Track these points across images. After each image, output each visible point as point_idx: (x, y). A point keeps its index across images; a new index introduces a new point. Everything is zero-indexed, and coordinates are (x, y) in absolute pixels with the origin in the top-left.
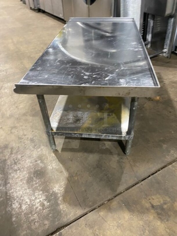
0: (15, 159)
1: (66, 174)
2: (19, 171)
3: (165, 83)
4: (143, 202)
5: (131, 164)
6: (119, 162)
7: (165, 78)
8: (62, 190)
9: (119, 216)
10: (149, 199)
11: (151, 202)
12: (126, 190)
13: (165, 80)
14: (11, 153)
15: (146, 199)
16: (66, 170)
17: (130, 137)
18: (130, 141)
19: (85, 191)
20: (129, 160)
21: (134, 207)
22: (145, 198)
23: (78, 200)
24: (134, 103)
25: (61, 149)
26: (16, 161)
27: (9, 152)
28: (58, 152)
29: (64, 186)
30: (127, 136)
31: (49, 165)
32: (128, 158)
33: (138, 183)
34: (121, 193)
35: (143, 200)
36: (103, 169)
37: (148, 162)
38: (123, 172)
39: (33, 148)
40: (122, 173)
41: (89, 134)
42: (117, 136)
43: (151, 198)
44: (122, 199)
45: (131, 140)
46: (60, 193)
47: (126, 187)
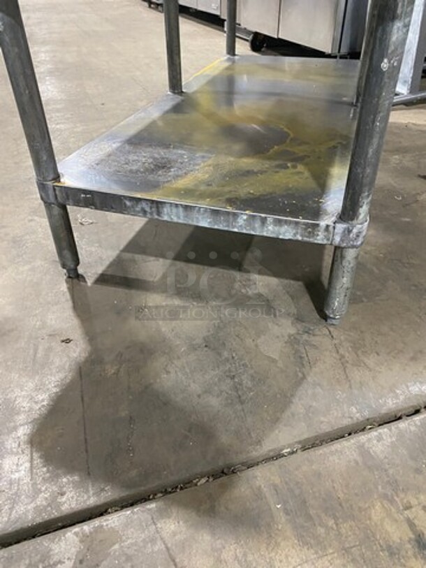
1: (79, 350)
4: (377, 512)
5: (343, 357)
6: (293, 341)
8: (43, 400)
9: (245, 555)
10: (408, 507)
11: (416, 522)
12: (304, 449)
15: (392, 501)
16: (87, 338)
17: (350, 231)
18: (350, 254)
19: (131, 419)
20: (336, 342)
21: (326, 527)
22: (385, 496)
23: (87, 451)
24: (384, 31)
25: (96, 276)
28: (85, 281)
29: (55, 390)
30: (341, 227)
31: (36, 315)
32: (335, 333)
33: (363, 430)
34: (279, 456)
35: (378, 506)
36: (226, 354)
37: (413, 359)
38: (304, 377)
39: (9, 261)
40: (299, 381)
41: (186, 208)
42: (297, 223)
43: (414, 502)
44: (277, 480)
45: (353, 247)
46: (31, 409)
47: (305, 436)
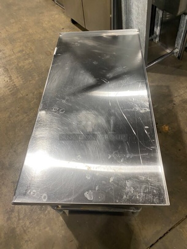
0: (24, 226)
2: (29, 242)
3: (175, 103)
5: (139, 227)
7: (176, 95)
13: (174, 99)
14: (19, 220)
16: (76, 238)
20: (137, 222)
26: (25, 229)
27: (16, 217)
32: (136, 219)
39: (40, 210)
